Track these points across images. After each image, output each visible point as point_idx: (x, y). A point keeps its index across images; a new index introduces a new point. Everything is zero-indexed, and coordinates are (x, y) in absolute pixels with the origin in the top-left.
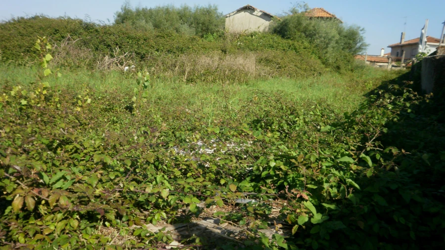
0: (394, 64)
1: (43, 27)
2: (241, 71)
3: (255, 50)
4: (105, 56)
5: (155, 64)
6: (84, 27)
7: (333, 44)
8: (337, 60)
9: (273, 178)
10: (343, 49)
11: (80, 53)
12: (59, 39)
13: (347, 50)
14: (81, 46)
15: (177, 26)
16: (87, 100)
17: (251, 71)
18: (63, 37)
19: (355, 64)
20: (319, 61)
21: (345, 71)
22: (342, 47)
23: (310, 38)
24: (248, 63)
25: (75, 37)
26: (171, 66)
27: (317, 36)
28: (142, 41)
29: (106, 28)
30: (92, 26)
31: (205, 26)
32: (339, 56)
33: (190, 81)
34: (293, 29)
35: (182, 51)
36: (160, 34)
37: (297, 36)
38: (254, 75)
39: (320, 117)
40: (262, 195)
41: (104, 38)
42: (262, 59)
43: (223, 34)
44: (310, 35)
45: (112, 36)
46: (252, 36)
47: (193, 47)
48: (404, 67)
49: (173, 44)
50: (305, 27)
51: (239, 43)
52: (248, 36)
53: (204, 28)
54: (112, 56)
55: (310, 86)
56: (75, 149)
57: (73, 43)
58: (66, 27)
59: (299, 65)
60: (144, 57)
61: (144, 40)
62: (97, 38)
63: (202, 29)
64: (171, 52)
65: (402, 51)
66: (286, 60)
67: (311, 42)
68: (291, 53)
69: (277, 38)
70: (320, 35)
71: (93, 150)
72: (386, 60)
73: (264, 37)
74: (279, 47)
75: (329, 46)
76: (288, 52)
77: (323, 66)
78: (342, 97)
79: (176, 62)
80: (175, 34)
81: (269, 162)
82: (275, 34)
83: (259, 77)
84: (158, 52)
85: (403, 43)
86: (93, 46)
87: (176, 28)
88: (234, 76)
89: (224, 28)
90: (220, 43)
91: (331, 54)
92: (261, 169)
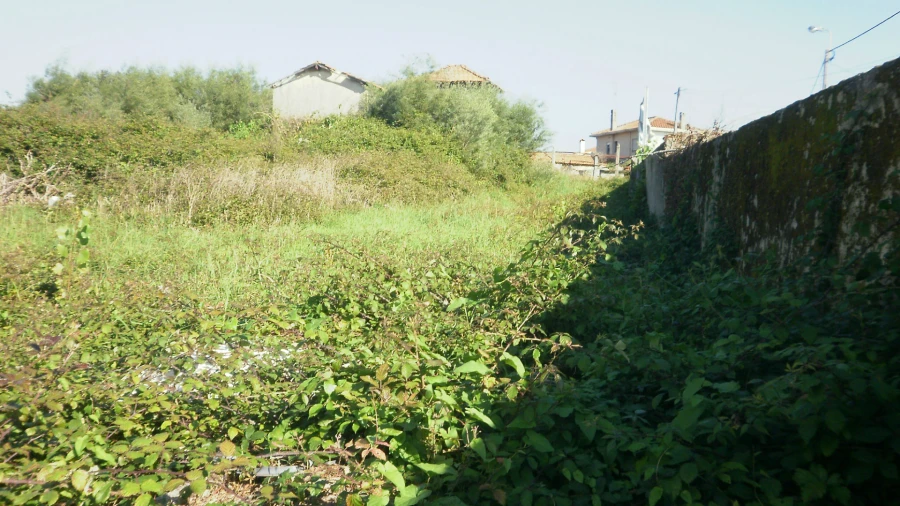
0: (603, 166)
2: (304, 197)
3: (332, 151)
5: (120, 188)
7: (487, 131)
8: (498, 163)
9: (333, 418)
10: (509, 142)
13: (517, 143)
15: (171, 107)
17: (325, 194)
19: (532, 170)
20: (463, 168)
21: (515, 185)
22: (506, 139)
23: (443, 124)
24: (318, 178)
26: (158, 193)
27: (456, 118)
28: (87, 141)
31: (231, 108)
32: (502, 155)
33: (199, 221)
34: (408, 107)
35: (180, 159)
36: (131, 126)
37: (417, 120)
38: (332, 204)
39: (448, 282)
40: (310, 454)
42: (347, 170)
43: (269, 121)
44: (443, 117)
46: (327, 124)
47: (203, 151)
48: (620, 172)
49: (161, 146)
50: (432, 102)
51: (301, 140)
52: (320, 125)
53: (229, 111)
54: (17, 174)
55: (445, 218)
59: (423, 178)
60: (95, 175)
61: (93, 137)
63: (225, 113)
64: (157, 162)
65: (616, 143)
66: (397, 169)
67: (444, 131)
68: (407, 155)
69: (377, 126)
70: (461, 116)
72: (590, 160)
73: (352, 125)
74: (381, 144)
75: (481, 136)
76: (400, 152)
77: (471, 177)
78: (507, 237)
79: (168, 182)
80: (164, 124)
81: (322, 383)
82: (374, 119)
83: (342, 206)
84: (127, 162)
85: (616, 129)
87: (170, 113)
88: (291, 207)
89: (271, 109)
90: (262, 142)
91: (486, 152)
92: (306, 400)
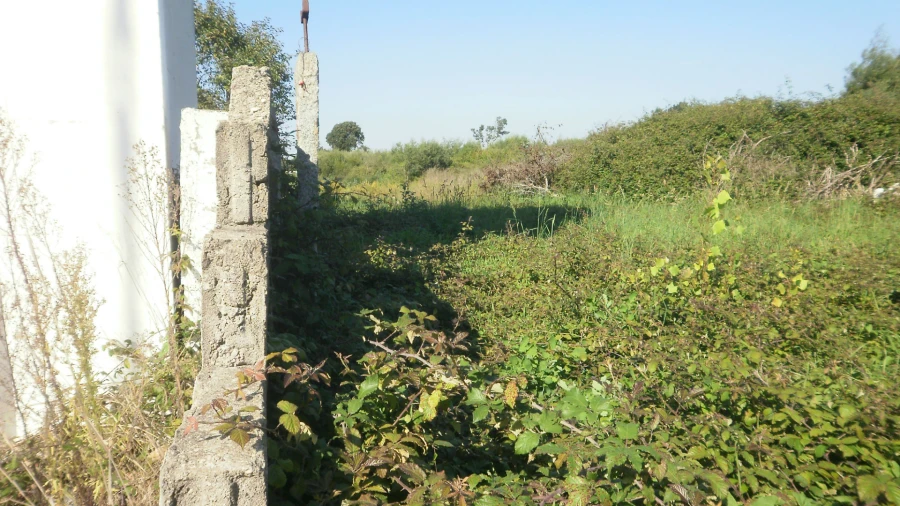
1: (696, 124)
4: (824, 168)
6: (776, 112)
11: (767, 166)
12: (725, 143)
14: (770, 153)
16: (798, 282)
18: (733, 139)
25: (756, 136)
29: (827, 105)
30: (793, 108)
41: (822, 128)
45: (840, 121)
54: (841, 167)
56: (788, 422)
57: (753, 148)
58: (738, 118)
62: (805, 131)
71: (832, 429)
86: (795, 150)
